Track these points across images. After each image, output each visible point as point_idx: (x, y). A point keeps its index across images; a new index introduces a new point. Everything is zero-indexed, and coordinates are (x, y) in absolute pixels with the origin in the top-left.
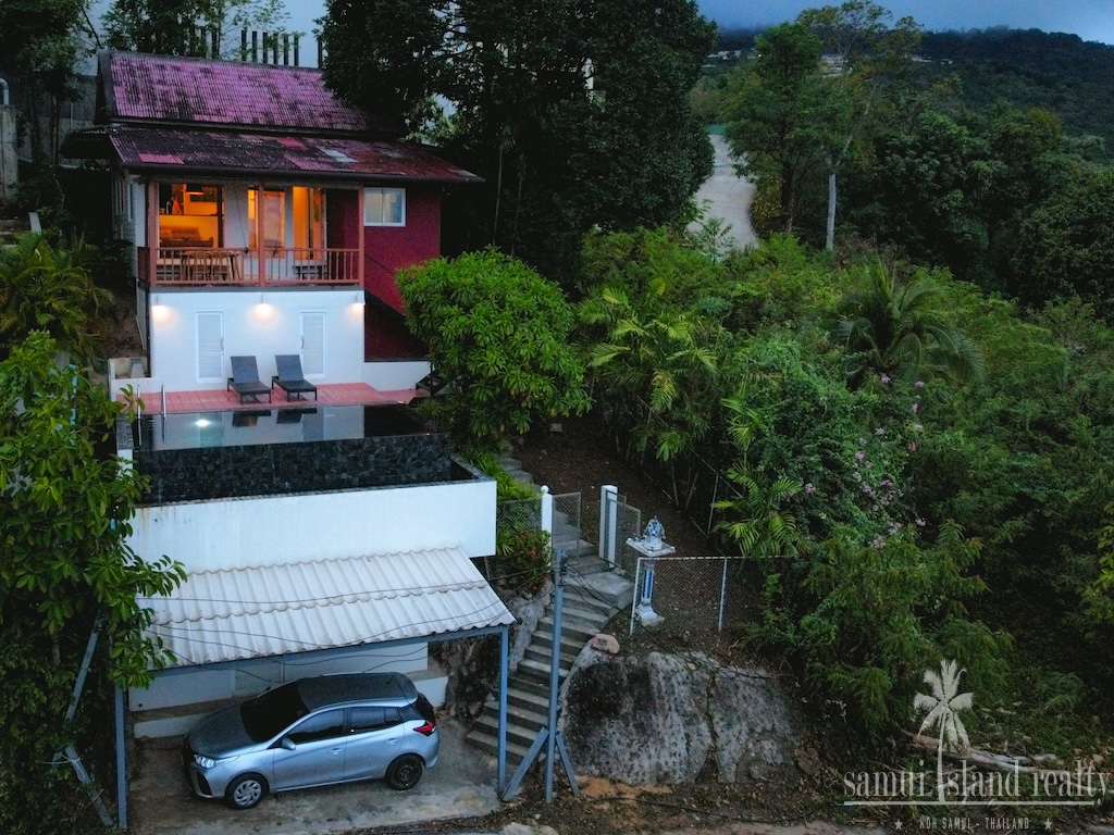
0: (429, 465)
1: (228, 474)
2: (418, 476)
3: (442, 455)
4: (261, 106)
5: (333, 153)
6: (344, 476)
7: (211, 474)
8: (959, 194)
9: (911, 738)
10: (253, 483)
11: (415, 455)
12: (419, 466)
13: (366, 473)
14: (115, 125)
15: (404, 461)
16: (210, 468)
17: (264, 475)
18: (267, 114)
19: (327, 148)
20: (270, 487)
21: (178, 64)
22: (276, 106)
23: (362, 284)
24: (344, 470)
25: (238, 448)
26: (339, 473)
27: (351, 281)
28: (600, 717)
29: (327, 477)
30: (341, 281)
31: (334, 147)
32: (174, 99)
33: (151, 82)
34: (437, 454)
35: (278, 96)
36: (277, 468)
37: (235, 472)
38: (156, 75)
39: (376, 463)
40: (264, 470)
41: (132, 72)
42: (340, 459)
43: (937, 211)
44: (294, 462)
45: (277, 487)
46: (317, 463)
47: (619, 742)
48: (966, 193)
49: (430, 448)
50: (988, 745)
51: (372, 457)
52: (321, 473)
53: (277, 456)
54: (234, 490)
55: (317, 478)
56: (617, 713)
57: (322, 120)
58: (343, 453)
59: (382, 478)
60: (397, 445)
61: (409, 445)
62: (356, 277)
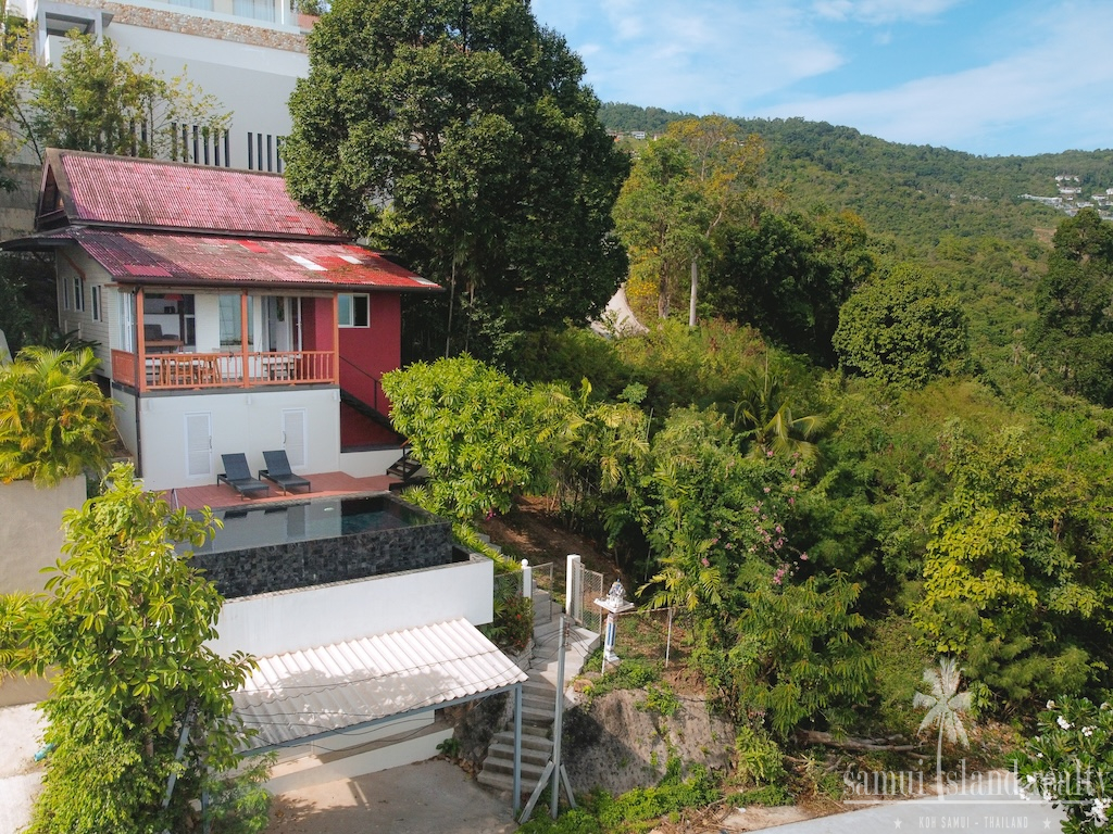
0: (435, 549)
1: (264, 571)
2: (426, 560)
3: (445, 540)
4: (221, 210)
5: (298, 259)
6: (364, 565)
7: (248, 573)
8: (791, 279)
9: (807, 735)
10: (285, 577)
11: (422, 543)
12: (426, 551)
13: (382, 561)
14: (77, 227)
15: (414, 548)
16: (247, 567)
17: (295, 570)
18: (226, 218)
19: (292, 254)
20: (301, 580)
21: (131, 165)
22: (233, 209)
23: (337, 383)
24: (364, 560)
25: (271, 548)
26: (359, 562)
27: (327, 380)
28: (585, 747)
29: (349, 567)
30: (319, 381)
31: (297, 252)
32: (134, 203)
33: (106, 183)
34: (441, 540)
35: (233, 200)
36: (306, 563)
37: (270, 568)
38: (110, 177)
39: (391, 551)
40: (295, 565)
41: (84, 173)
42: (360, 550)
43: (775, 293)
44: (321, 557)
45: (307, 580)
46: (341, 555)
47: (602, 765)
48: (797, 279)
49: (435, 536)
50: (857, 733)
51: (387, 547)
52: (344, 563)
53: (306, 553)
54: (269, 585)
55: (341, 568)
56: (598, 743)
57: (278, 224)
58: (364, 545)
59: (396, 565)
60: (409, 535)
61: (418, 533)
62: (331, 377)
